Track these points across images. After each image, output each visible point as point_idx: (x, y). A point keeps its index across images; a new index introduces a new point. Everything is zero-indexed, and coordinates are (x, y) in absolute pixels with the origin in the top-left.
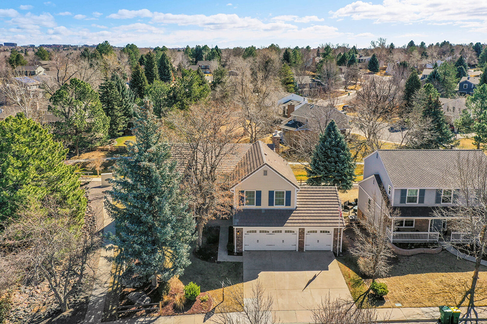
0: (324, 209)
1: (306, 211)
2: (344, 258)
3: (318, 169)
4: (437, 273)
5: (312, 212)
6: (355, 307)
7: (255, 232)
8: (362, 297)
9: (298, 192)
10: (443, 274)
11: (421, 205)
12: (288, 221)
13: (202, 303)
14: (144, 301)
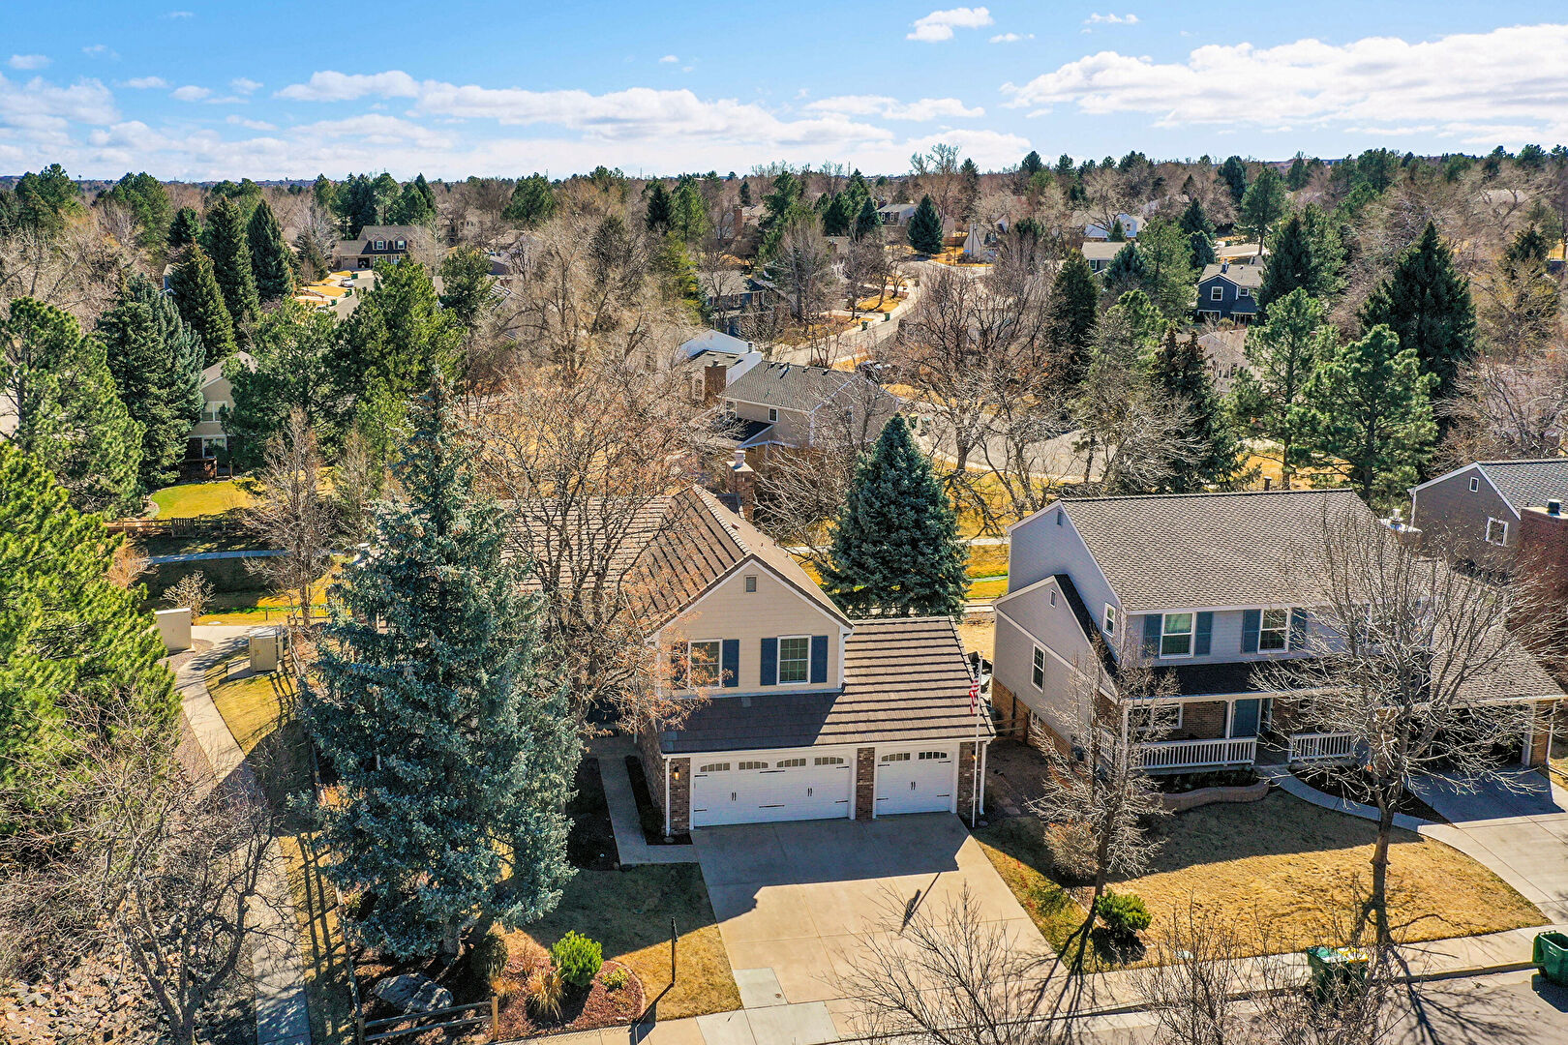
0: (925, 685)
1: (875, 697)
2: (995, 830)
3: (861, 566)
4: (1272, 857)
5: (893, 696)
6: (1062, 970)
7: (727, 767)
8: (1077, 940)
9: (848, 639)
10: (1289, 857)
11: (1204, 660)
12: (825, 729)
13: (612, 995)
14: (433, 1001)
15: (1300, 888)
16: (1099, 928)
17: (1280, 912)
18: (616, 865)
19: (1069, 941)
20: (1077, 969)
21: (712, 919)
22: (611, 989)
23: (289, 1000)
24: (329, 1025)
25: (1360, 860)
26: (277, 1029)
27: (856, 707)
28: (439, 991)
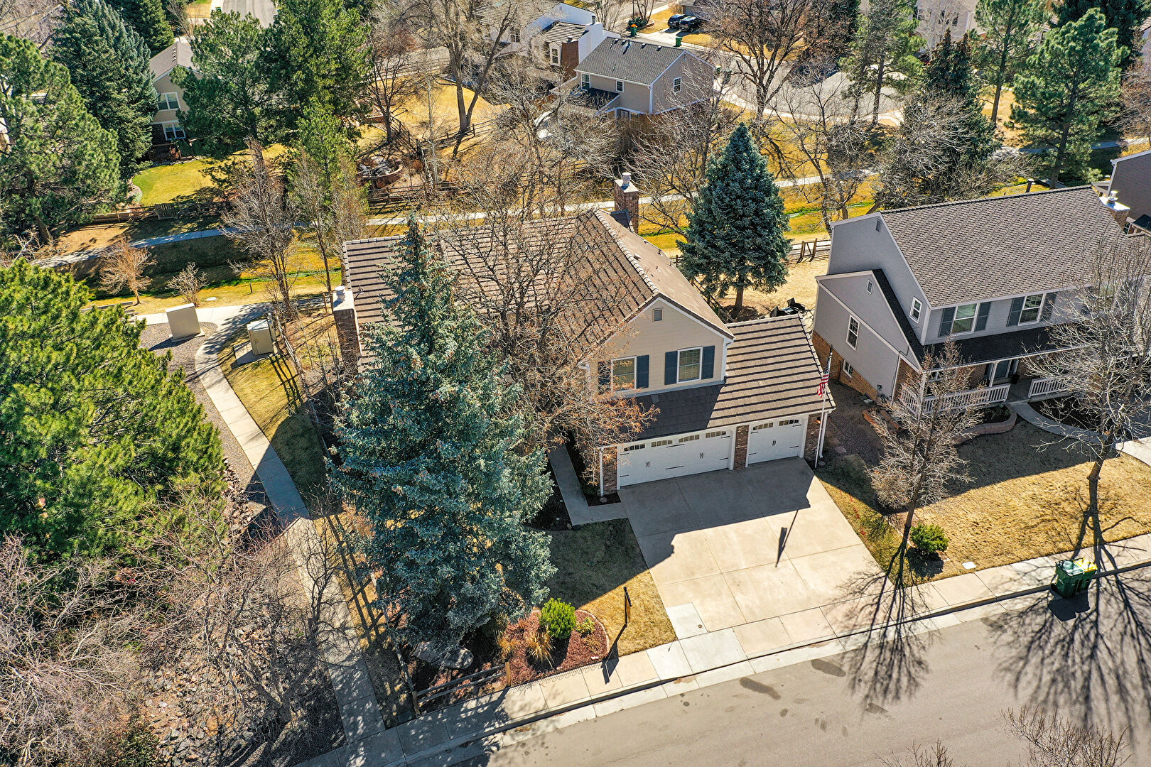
1: (748, 385)
2: (831, 468)
5: (761, 383)
6: (890, 585)
7: (643, 446)
8: (897, 559)
9: (729, 346)
11: (981, 334)
12: (714, 415)
13: (585, 640)
14: (460, 660)
15: (1043, 503)
16: (911, 548)
17: (1030, 524)
18: (569, 525)
19: (892, 561)
20: (899, 585)
21: (645, 567)
22: (584, 635)
23: (353, 667)
24: (387, 686)
25: (1080, 477)
26: (350, 693)
27: (735, 395)
28: (463, 651)
